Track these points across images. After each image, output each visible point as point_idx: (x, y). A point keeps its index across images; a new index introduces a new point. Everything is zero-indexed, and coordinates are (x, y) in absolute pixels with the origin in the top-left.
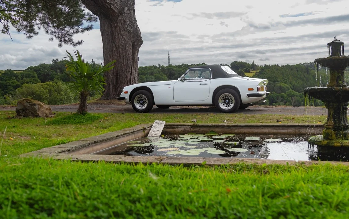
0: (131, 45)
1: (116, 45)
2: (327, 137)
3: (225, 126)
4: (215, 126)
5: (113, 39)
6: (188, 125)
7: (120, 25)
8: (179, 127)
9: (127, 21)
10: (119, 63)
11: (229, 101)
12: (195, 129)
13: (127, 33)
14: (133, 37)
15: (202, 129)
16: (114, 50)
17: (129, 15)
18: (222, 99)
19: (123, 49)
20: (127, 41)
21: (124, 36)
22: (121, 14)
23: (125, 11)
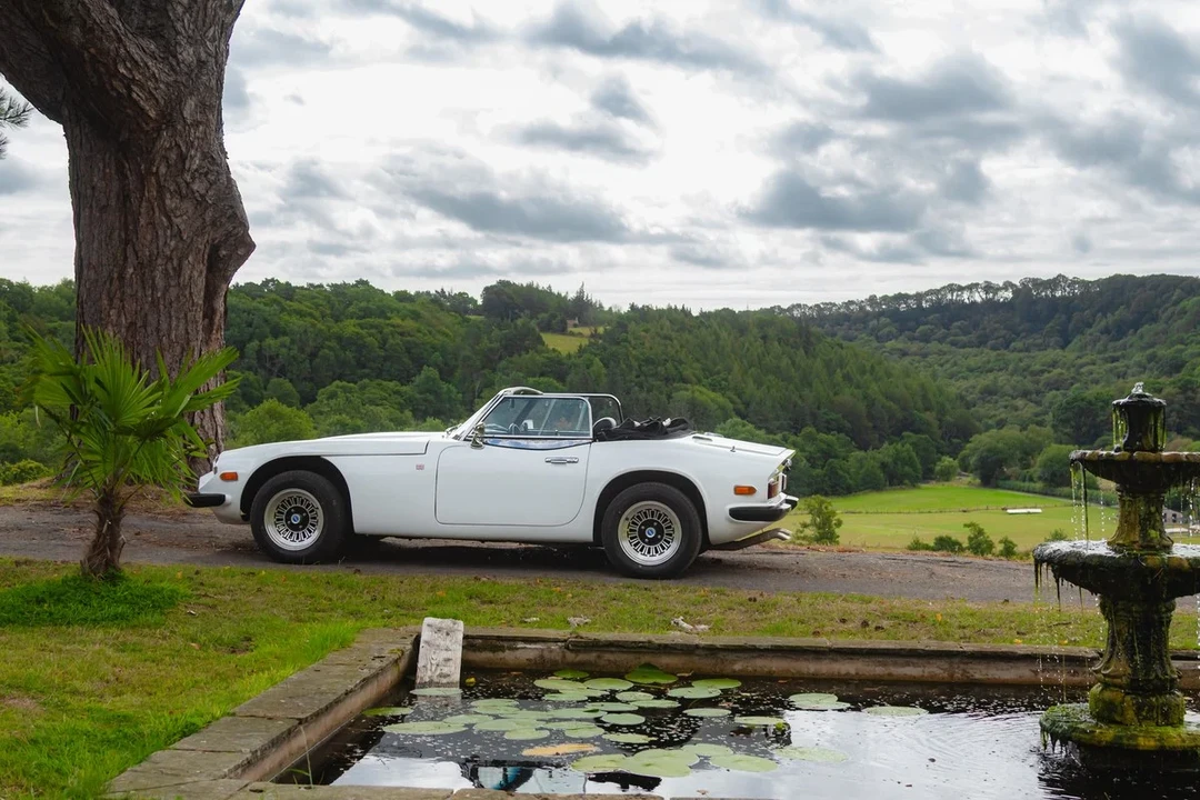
0: (206, 257)
1: (140, 254)
2: (1106, 713)
3: (697, 646)
4: (660, 645)
5: (126, 229)
6: (556, 641)
7: (163, 170)
8: (520, 645)
9: (192, 153)
10: (149, 329)
11: (660, 530)
12: (582, 657)
13: (188, 205)
14: (214, 224)
15: (608, 656)
16: (128, 276)
17: (201, 128)
18: (633, 523)
19: (171, 271)
20: (189, 241)
21: (176, 217)
22: (170, 124)
23: (186, 114)
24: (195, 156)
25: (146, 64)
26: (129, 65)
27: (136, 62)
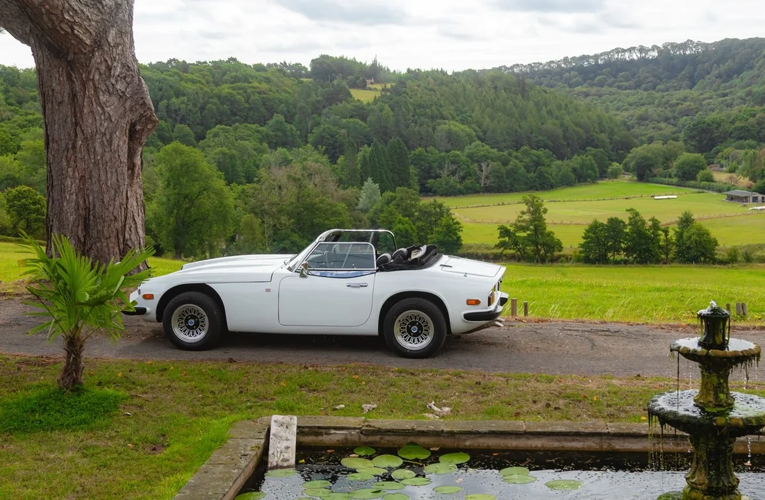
0: (127, 131)
1: (85, 132)
3: (443, 432)
4: (419, 431)
6: (354, 429)
7: (97, 77)
8: (332, 431)
9: (115, 64)
10: (94, 180)
11: (420, 328)
12: (371, 439)
13: (114, 99)
14: (131, 110)
15: (387, 438)
16: (78, 146)
17: (120, 48)
18: (403, 323)
19: (106, 143)
20: (116, 122)
21: (107, 107)
22: (100, 47)
23: (110, 39)
24: (117, 66)
25: (82, 11)
26: (71, 14)
27: (76, 10)
